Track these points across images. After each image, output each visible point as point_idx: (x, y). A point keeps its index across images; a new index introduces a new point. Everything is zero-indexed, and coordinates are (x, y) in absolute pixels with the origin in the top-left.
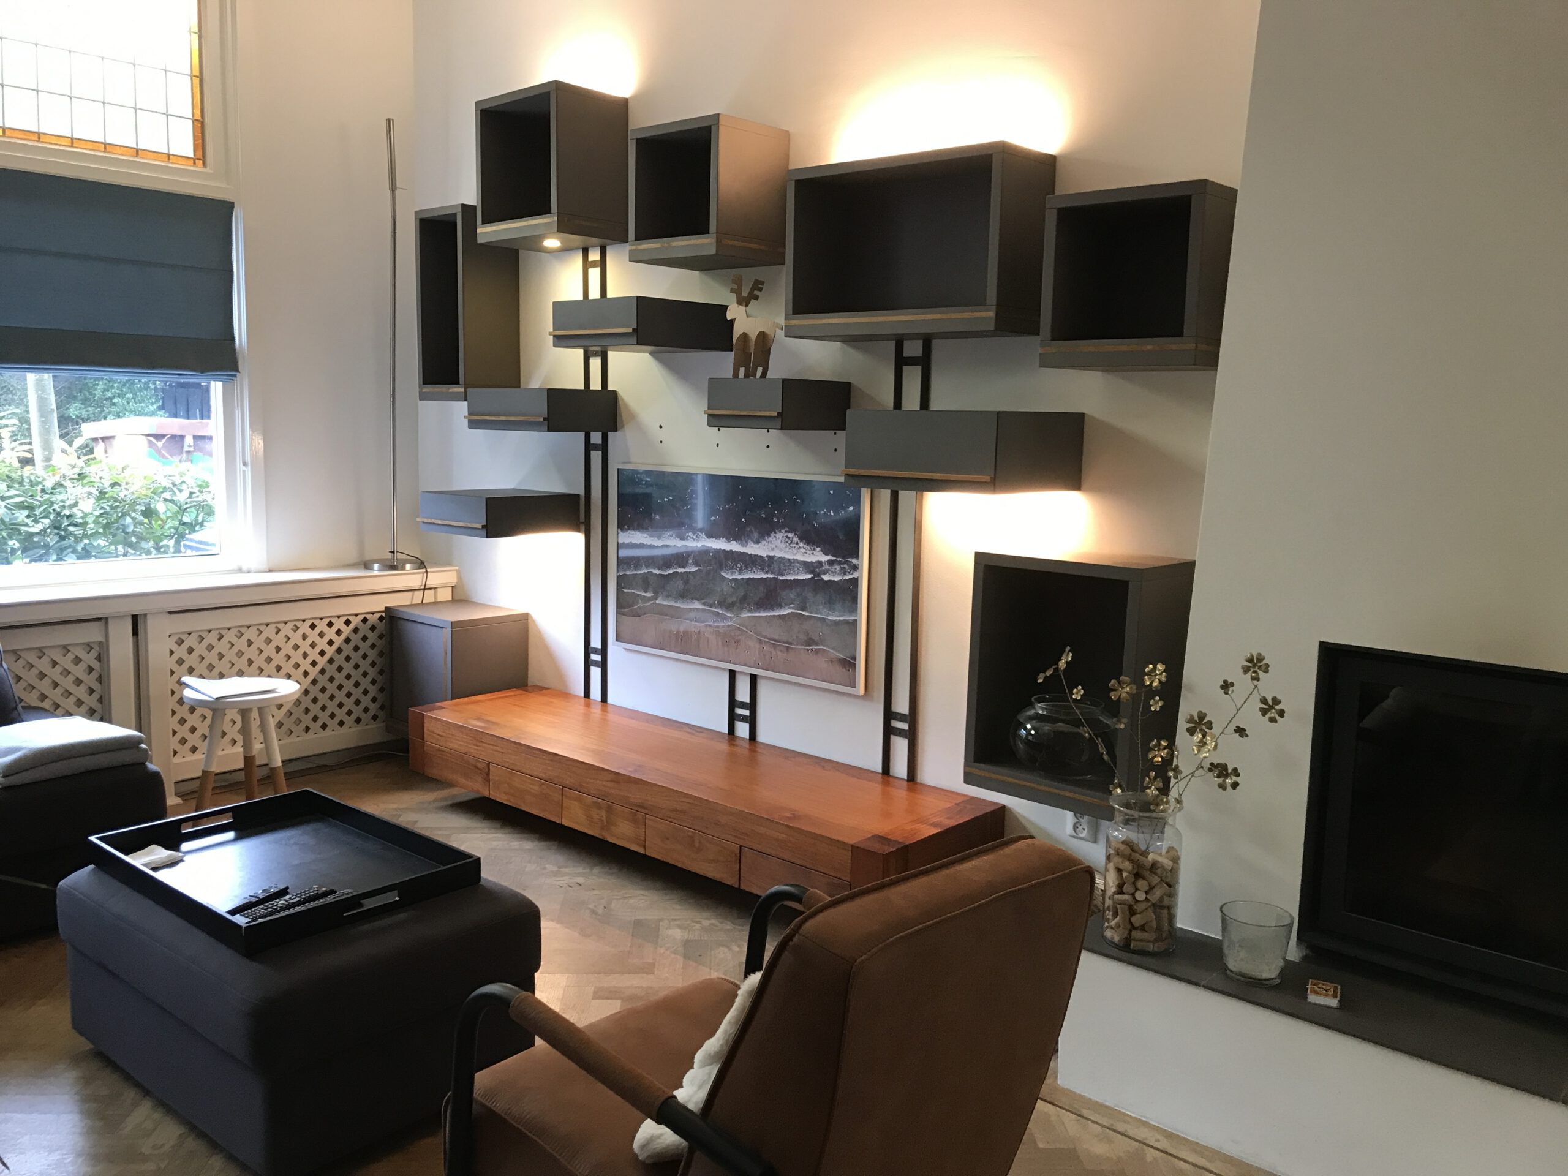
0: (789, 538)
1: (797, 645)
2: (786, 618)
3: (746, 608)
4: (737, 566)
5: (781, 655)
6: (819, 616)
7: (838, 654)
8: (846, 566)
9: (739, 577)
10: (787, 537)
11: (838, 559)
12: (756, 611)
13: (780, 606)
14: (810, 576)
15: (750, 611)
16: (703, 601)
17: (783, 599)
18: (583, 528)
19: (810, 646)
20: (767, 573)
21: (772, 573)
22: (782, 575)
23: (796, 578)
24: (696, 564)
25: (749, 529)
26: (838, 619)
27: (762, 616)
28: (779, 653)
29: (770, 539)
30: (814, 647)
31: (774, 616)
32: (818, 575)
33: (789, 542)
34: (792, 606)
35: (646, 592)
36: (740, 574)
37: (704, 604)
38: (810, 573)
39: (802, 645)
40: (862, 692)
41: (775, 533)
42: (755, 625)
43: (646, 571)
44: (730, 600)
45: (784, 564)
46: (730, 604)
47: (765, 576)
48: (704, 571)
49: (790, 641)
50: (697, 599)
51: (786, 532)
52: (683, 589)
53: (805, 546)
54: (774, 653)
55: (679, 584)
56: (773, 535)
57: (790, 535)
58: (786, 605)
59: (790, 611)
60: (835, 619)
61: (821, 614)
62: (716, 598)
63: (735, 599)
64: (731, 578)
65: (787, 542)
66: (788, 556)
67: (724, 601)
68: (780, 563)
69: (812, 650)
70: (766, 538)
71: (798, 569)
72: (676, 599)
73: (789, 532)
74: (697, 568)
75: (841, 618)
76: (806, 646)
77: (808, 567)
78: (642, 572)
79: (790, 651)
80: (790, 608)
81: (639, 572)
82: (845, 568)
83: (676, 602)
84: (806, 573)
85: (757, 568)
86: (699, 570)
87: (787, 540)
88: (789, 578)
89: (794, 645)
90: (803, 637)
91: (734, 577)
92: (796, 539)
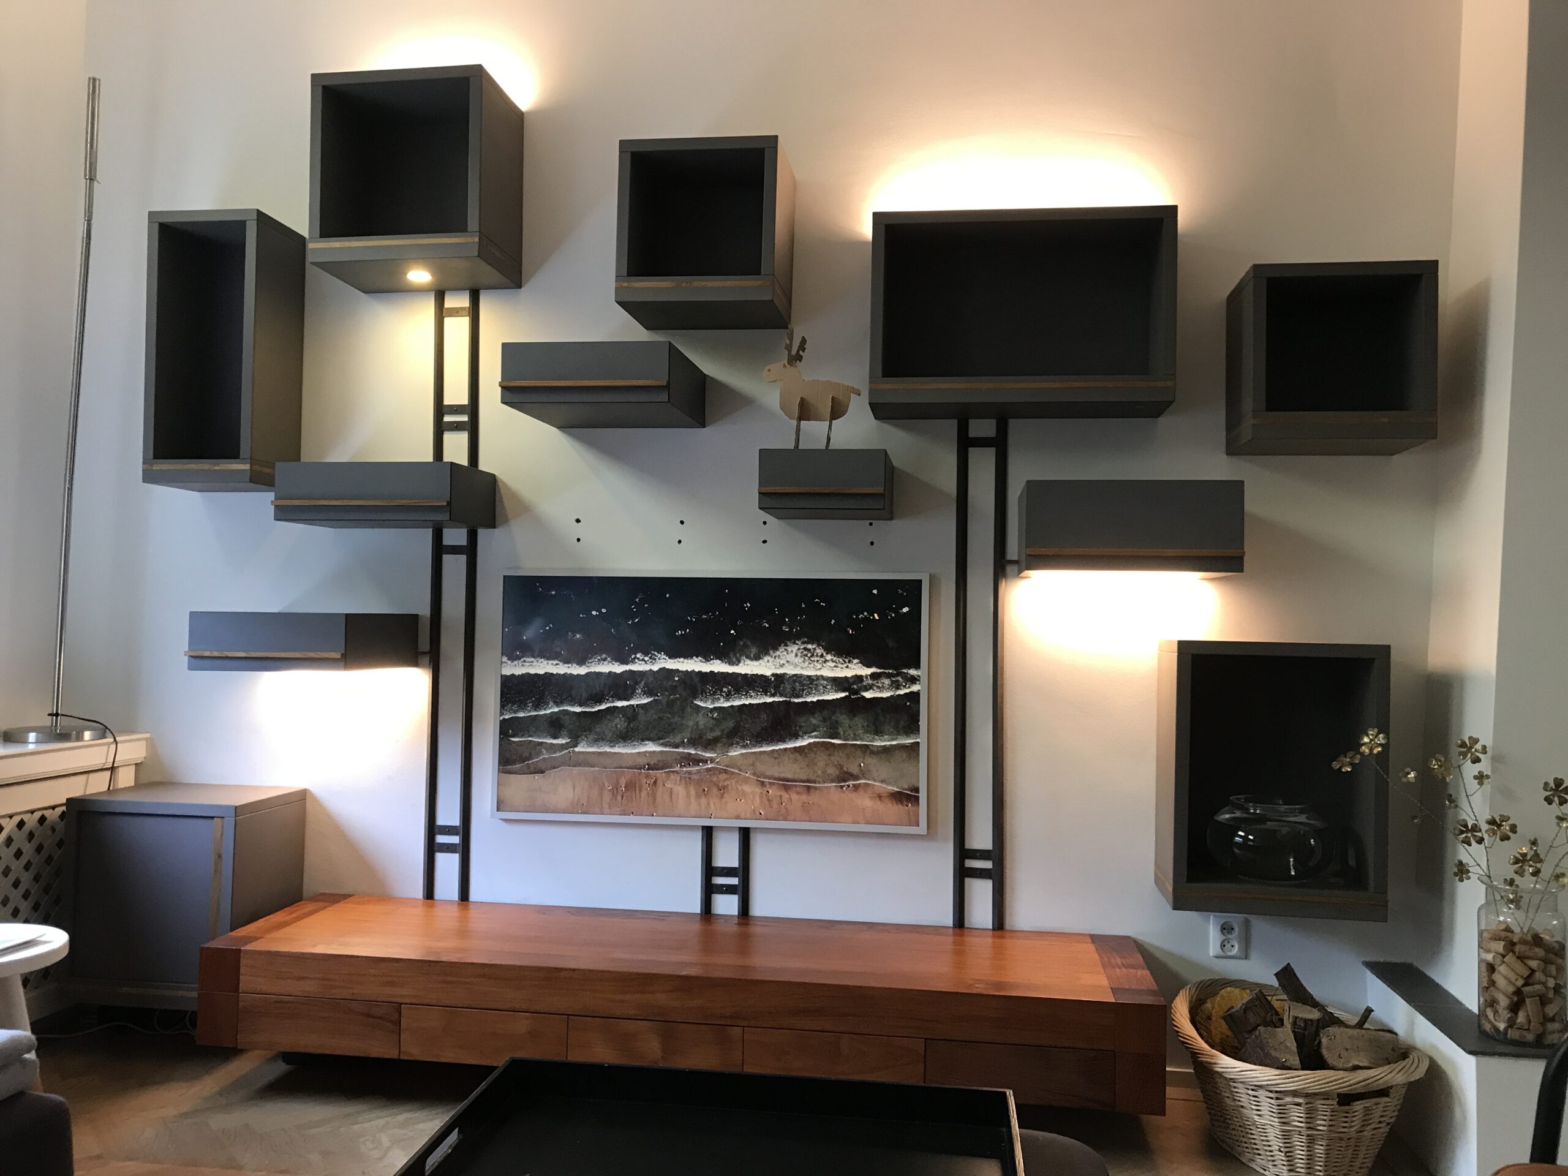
0: (809, 650)
1: (824, 782)
2: (806, 751)
3: (738, 743)
4: (722, 691)
5: (796, 799)
6: (858, 743)
7: (890, 788)
8: (900, 679)
9: (726, 704)
10: (805, 649)
11: (887, 671)
12: (754, 746)
13: (796, 736)
14: (843, 695)
15: (745, 747)
16: (661, 741)
17: (801, 727)
18: (427, 659)
19: (845, 781)
20: (773, 695)
21: (781, 696)
22: (798, 697)
23: (821, 698)
24: (648, 692)
25: (742, 643)
26: (888, 743)
27: (765, 752)
28: (794, 796)
29: (778, 653)
30: (851, 783)
31: (786, 749)
32: (857, 692)
33: (809, 655)
34: (815, 733)
35: (555, 738)
36: (728, 700)
37: (664, 745)
38: (844, 691)
39: (833, 781)
40: (922, 829)
41: (786, 645)
42: (753, 765)
43: (556, 710)
44: (710, 736)
45: (800, 682)
46: (710, 740)
47: (769, 700)
48: (664, 702)
49: (812, 777)
50: (649, 740)
51: (803, 643)
52: (627, 728)
53: (835, 659)
54: (786, 796)
55: (620, 723)
56: (782, 649)
57: (810, 646)
58: (805, 733)
59: (812, 740)
60: (883, 744)
61: (861, 739)
62: (686, 736)
63: (719, 734)
64: (711, 707)
65: (806, 655)
66: (806, 673)
67: (701, 737)
68: (795, 681)
69: (849, 786)
70: (771, 652)
71: (824, 687)
72: (613, 742)
73: (808, 643)
74: (650, 700)
75: (894, 743)
76: (840, 782)
77: (839, 683)
78: (548, 712)
79: (812, 791)
80: (812, 737)
81: (542, 713)
82: (898, 681)
83: (611, 747)
84: (836, 691)
85: (754, 690)
86: (655, 700)
87: (806, 652)
88: (809, 699)
89: (819, 783)
90: (832, 771)
91: (717, 705)
92: (819, 651)
